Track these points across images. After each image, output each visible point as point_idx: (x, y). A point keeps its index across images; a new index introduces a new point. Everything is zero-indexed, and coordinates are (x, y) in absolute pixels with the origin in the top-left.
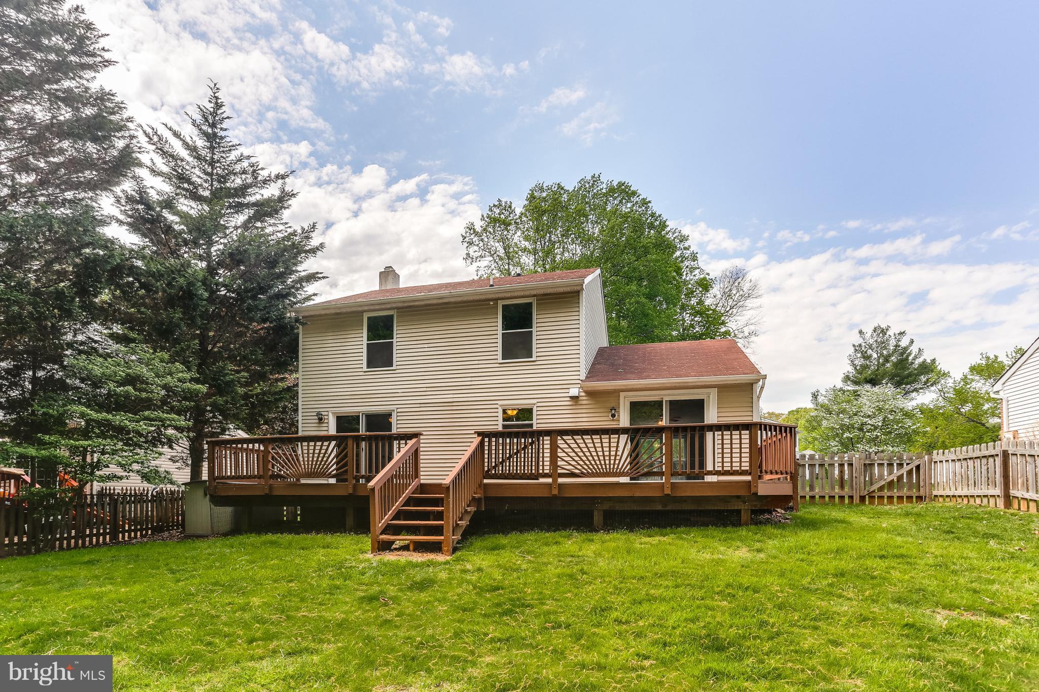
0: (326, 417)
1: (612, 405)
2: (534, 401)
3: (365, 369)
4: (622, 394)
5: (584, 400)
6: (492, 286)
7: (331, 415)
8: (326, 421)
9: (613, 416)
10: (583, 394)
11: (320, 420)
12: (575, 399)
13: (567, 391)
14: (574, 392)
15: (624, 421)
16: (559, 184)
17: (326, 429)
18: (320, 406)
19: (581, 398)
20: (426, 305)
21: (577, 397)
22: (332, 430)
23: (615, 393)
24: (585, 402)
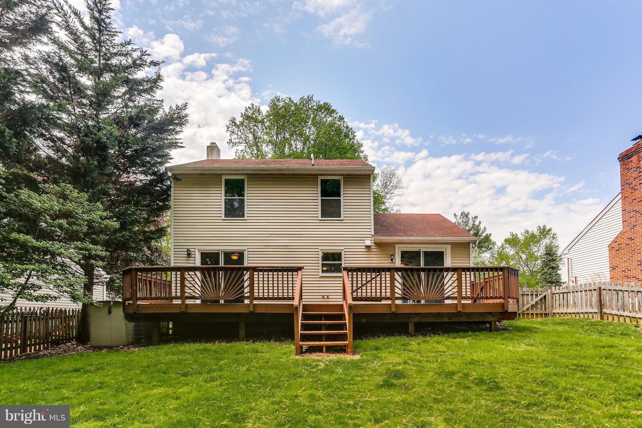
0: (193, 253)
1: (391, 253)
2: (343, 248)
3: (223, 218)
4: (397, 246)
5: (374, 249)
6: (313, 165)
7: (197, 251)
8: (193, 256)
9: (392, 260)
10: (373, 244)
11: (189, 255)
12: (368, 247)
13: (363, 242)
14: (368, 243)
15: (398, 263)
16: (290, 98)
17: (193, 262)
18: (189, 244)
19: (372, 247)
20: (268, 174)
21: (369, 246)
22: (198, 263)
23: (392, 245)
24: (374, 250)
